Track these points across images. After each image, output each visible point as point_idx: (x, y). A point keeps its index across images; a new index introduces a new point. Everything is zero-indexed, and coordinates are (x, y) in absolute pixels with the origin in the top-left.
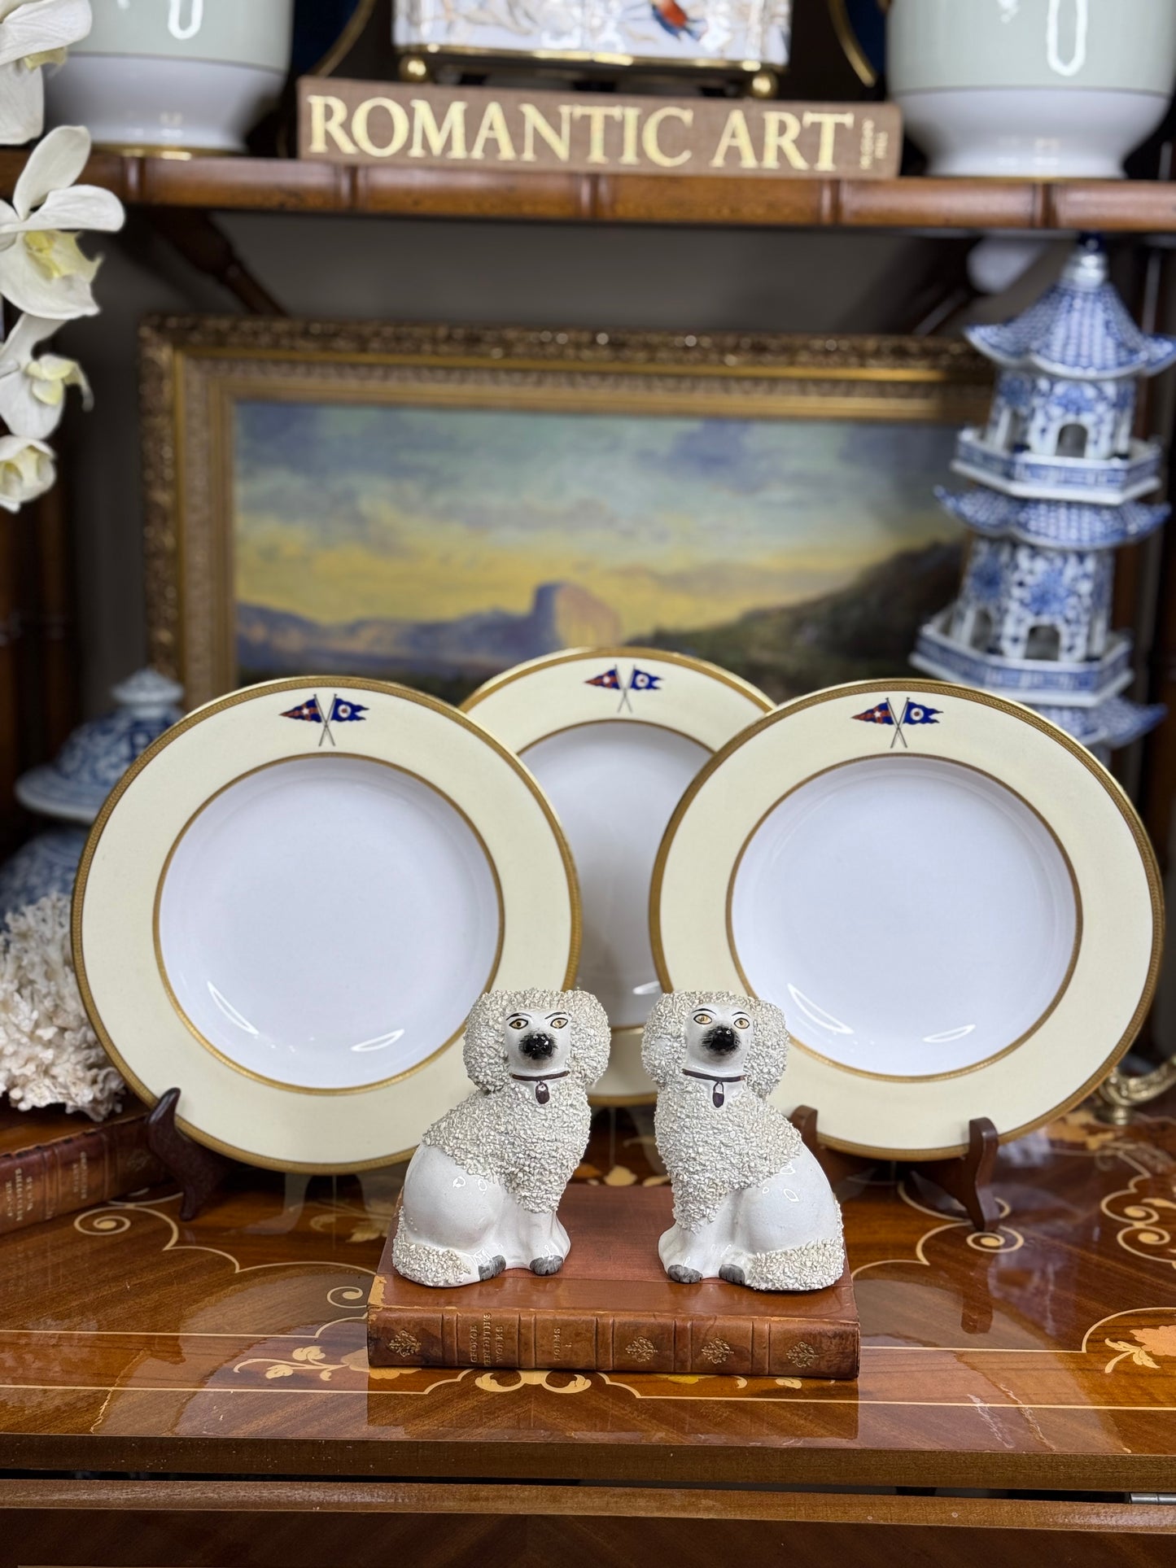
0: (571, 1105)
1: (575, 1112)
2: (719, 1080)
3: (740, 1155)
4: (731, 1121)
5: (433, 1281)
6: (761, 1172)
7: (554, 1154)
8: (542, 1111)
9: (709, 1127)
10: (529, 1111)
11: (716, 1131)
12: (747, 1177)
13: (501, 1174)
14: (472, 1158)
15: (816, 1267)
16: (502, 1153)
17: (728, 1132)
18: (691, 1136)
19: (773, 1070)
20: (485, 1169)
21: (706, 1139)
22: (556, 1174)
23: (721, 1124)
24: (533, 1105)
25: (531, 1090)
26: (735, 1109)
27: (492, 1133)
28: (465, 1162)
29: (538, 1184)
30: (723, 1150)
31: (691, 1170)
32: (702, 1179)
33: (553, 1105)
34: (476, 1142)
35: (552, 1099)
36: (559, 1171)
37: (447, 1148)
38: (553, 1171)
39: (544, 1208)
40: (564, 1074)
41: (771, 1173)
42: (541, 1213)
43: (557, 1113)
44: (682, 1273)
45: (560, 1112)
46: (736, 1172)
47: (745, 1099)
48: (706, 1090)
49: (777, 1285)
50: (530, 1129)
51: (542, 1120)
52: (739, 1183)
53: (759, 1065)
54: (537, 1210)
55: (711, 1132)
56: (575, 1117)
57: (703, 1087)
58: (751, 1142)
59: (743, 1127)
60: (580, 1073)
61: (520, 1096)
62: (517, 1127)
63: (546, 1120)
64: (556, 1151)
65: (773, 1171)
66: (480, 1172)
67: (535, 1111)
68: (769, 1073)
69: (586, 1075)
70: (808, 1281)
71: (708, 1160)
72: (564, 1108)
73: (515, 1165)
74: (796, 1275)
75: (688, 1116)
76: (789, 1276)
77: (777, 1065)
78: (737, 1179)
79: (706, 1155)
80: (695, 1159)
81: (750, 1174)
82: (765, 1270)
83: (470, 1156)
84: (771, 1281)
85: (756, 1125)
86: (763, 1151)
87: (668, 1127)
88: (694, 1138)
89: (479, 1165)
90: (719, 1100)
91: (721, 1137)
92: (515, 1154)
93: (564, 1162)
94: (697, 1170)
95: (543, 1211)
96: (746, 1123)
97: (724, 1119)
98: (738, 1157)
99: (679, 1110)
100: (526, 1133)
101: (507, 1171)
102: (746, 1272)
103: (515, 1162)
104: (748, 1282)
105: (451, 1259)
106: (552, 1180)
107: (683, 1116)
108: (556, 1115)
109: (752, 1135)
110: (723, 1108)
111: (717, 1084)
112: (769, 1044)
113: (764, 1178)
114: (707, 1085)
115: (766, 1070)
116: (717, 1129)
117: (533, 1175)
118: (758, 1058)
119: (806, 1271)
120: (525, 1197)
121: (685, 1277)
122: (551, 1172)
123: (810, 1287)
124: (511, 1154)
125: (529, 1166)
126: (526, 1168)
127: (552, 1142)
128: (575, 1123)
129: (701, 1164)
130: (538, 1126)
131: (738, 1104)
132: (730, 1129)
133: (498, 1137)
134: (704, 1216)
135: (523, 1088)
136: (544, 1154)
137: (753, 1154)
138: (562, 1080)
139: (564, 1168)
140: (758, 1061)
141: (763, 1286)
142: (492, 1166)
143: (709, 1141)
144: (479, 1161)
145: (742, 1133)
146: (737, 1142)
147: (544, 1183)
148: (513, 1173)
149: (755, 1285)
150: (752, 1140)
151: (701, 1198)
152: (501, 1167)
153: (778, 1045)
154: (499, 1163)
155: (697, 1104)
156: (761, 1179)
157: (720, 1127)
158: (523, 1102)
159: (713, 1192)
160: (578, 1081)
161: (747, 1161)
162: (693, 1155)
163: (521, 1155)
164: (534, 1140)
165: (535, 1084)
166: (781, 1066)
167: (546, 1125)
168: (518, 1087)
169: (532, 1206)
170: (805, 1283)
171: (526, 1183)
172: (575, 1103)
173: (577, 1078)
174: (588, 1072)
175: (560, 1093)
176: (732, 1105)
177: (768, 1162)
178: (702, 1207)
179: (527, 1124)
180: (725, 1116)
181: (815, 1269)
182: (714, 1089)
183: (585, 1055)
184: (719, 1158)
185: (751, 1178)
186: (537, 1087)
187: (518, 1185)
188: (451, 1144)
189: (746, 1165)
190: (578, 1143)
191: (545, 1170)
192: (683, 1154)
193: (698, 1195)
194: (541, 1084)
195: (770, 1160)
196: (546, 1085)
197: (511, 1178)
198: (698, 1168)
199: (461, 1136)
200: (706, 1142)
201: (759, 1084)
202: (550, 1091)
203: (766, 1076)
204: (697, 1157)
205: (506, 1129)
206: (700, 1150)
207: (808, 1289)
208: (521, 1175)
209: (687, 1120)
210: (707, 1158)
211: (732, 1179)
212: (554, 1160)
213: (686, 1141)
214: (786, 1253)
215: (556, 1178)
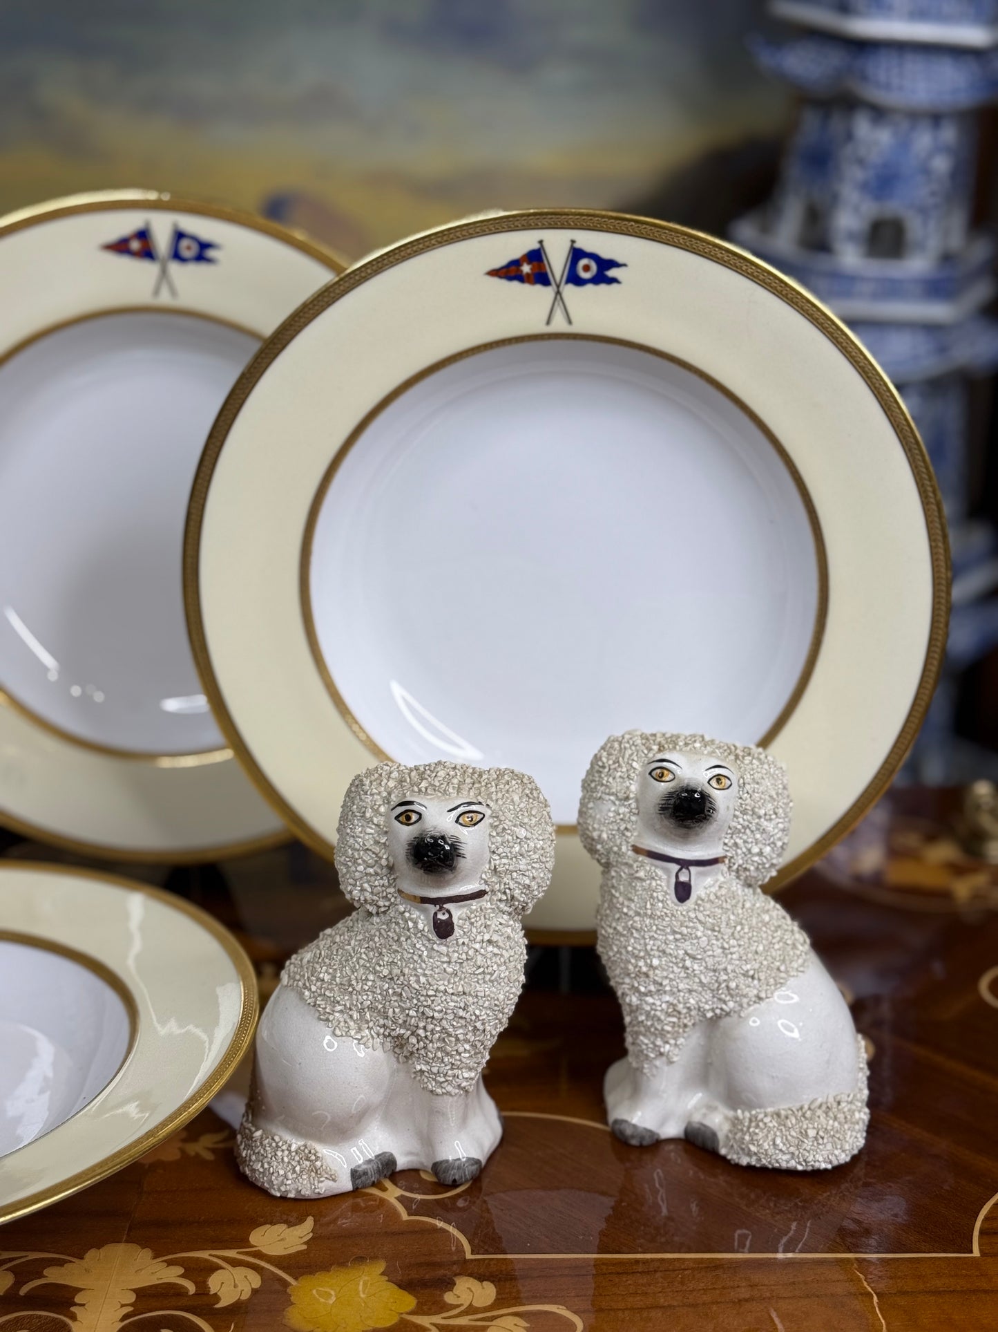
0: (489, 941)
1: (496, 951)
2: (685, 864)
3: (715, 971)
4: (700, 922)
5: (279, 1190)
6: (745, 996)
7: (461, 1013)
8: (443, 949)
9: (668, 930)
10: (423, 949)
11: (678, 936)
12: (725, 1002)
13: (385, 1036)
14: (341, 1012)
15: (823, 1138)
16: (384, 1007)
17: (697, 938)
18: (642, 942)
19: (767, 850)
20: (360, 1030)
21: (663, 946)
22: (467, 1041)
23: (687, 927)
24: (429, 940)
25: (427, 918)
26: (708, 905)
27: (371, 977)
28: (331, 1017)
29: (439, 1054)
30: (688, 963)
31: (643, 989)
32: (658, 1003)
33: (461, 941)
34: (347, 987)
35: (457, 932)
36: (470, 1036)
37: (307, 993)
38: (461, 1037)
39: (449, 1088)
40: (479, 894)
41: (760, 999)
42: (445, 1097)
43: (467, 953)
44: (629, 1132)
45: (471, 952)
46: (708, 995)
47: (723, 891)
48: (665, 877)
49: (764, 1161)
50: (425, 975)
51: (443, 962)
52: (713, 1010)
53: (745, 842)
54: (439, 1091)
55: (671, 938)
56: (497, 959)
57: (660, 872)
58: (731, 953)
59: (719, 932)
60: (505, 893)
61: (411, 924)
62: (406, 971)
63: (449, 962)
64: (464, 1009)
65: (763, 995)
66: (352, 1033)
67: (433, 949)
68: (760, 854)
69: (513, 897)
70: (811, 1158)
71: (666, 977)
72: (477, 946)
73: (404, 1025)
74: (792, 1149)
75: (638, 914)
76: (781, 1150)
77: (773, 843)
78: (709, 1006)
79: (663, 970)
80: (647, 975)
81: (728, 998)
82: (747, 1138)
83: (339, 1008)
84: (755, 1154)
85: (739, 928)
86: (749, 967)
87: (610, 927)
88: (646, 945)
89: (352, 1023)
90: (683, 892)
91: (687, 946)
92: (403, 1010)
93: (478, 1024)
94: (650, 991)
95: (448, 1093)
96: (723, 925)
97: (690, 920)
98: (712, 974)
99: (626, 903)
100: (418, 981)
101: (393, 1034)
102: (721, 1136)
103: (405, 1022)
104: (723, 1151)
105: (308, 1159)
106: (461, 1049)
107: (631, 913)
108: (464, 956)
109: (732, 942)
110: (690, 903)
111: (680, 870)
112: (762, 812)
113: (749, 1005)
114: (667, 871)
115: (755, 850)
116: (680, 933)
117: (431, 1041)
118: (744, 833)
119: (808, 1144)
120: (422, 1071)
121: (633, 1137)
122: (457, 1039)
123: (812, 1166)
124: (397, 1010)
125: (425, 1028)
126: (421, 1032)
127: (458, 995)
128: (495, 967)
129: (655, 982)
130: (437, 971)
131: (712, 897)
132: (699, 934)
133: (379, 983)
134: (661, 1054)
135: (415, 914)
136: (446, 1013)
137: (733, 971)
138: (474, 904)
139: (478, 1033)
140: (745, 837)
141: (744, 1161)
142: (371, 1024)
143: (668, 951)
144: (351, 1017)
145: (717, 940)
146: (710, 953)
147: (447, 1054)
148: (401, 1036)
149: (732, 1157)
150: (732, 950)
151: (656, 1029)
152: (384, 1026)
153: (776, 814)
154: (382, 1022)
155: (652, 897)
156: (745, 1005)
157: (685, 931)
158: (415, 935)
159: (674, 1023)
160: (502, 906)
161: (725, 981)
162: (644, 969)
163: (412, 1013)
164: (431, 993)
165: (432, 909)
166: (779, 844)
167: (449, 970)
168: (409, 912)
169: (431, 1085)
170: (805, 1161)
171: (422, 1052)
172: (495, 938)
173: (500, 900)
174: (517, 893)
175: (472, 924)
176: (703, 900)
177: (756, 982)
178: (659, 1042)
179: (421, 968)
180: (692, 915)
181: (821, 1141)
182: (677, 876)
183: (511, 868)
184: (683, 975)
185: (731, 1004)
186: (436, 914)
187: (412, 1053)
188: (314, 988)
189: (723, 985)
190: (501, 997)
191: (449, 1035)
192: (630, 967)
193: (652, 1025)
194: (441, 908)
195: (759, 980)
196: (449, 912)
197: (399, 1044)
198: (652, 988)
199: (327, 977)
200: (664, 952)
201: (746, 869)
202: (455, 920)
203: (756, 859)
204: (651, 973)
205: (390, 973)
206: (655, 962)
207: (810, 1168)
208: (413, 1040)
209: (637, 918)
210: (665, 974)
211: (702, 1005)
212: (463, 1022)
213: (634, 948)
214: (778, 1115)
215: (467, 1047)
